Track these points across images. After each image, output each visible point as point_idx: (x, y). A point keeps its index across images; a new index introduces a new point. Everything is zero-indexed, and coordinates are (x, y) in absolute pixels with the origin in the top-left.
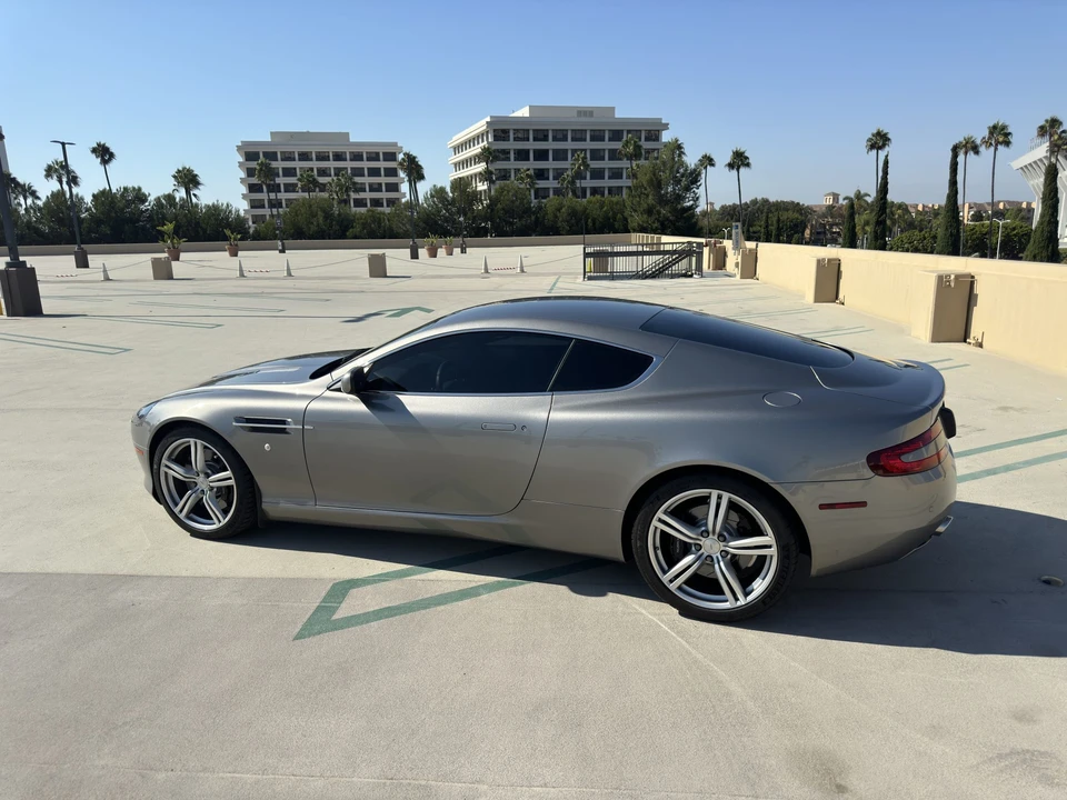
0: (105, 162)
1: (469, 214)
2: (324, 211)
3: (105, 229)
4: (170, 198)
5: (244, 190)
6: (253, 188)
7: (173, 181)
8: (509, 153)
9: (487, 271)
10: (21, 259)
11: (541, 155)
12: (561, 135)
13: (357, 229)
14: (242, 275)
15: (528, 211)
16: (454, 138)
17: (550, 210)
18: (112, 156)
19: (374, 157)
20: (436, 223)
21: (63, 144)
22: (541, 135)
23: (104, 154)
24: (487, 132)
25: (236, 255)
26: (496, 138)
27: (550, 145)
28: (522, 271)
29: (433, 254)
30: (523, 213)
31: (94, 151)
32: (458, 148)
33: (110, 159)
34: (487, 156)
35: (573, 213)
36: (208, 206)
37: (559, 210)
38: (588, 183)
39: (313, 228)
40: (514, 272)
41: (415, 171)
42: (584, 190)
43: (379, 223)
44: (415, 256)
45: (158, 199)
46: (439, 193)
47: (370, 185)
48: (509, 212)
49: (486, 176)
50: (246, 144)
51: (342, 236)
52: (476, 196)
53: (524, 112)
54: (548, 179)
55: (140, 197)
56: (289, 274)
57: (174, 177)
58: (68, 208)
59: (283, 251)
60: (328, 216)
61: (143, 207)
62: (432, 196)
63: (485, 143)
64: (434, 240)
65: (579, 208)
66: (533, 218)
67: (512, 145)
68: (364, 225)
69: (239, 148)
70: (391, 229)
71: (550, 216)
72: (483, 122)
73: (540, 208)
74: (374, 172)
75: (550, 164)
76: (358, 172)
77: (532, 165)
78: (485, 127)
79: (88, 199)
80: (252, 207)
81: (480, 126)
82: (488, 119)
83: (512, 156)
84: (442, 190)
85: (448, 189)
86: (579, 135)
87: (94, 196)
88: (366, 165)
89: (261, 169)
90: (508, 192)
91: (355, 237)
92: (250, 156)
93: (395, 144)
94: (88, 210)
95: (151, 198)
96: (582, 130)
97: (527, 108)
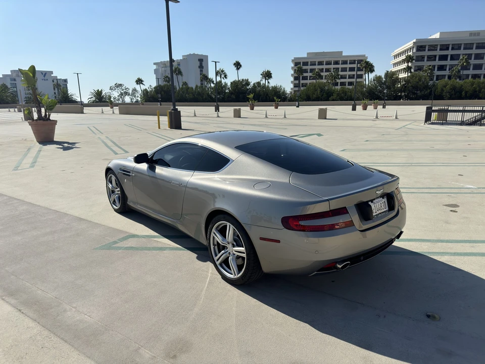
0: (238, 69)
1: (392, 89)
2: (320, 88)
3: (233, 97)
4: (259, 83)
5: (292, 79)
6: (296, 78)
7: (261, 76)
8: (424, 58)
9: (377, 117)
10: (176, 107)
11: (443, 58)
12: (457, 47)
13: (335, 96)
14: (266, 117)
15: (426, 87)
16: (395, 51)
17: (439, 87)
18: (241, 66)
19: (353, 62)
20: (374, 93)
21: (216, 62)
22: (445, 47)
23: (238, 65)
24: (413, 47)
25: (277, 108)
26: (418, 50)
27: (450, 52)
28: (396, 118)
29: (365, 108)
30: (424, 88)
31: (235, 64)
32: (396, 56)
33: (240, 68)
34: (409, 59)
35: (454, 88)
36: (273, 87)
37: (445, 87)
38: (471, 72)
39: (315, 96)
40: (390, 118)
41: (370, 68)
42: (467, 76)
43: (346, 94)
44: (354, 109)
45: (254, 84)
46: (378, 79)
47: (349, 75)
48: (416, 87)
49: (408, 69)
50: (296, 59)
51: (328, 100)
52: (397, 80)
53: (437, 36)
54: (445, 70)
55: (248, 83)
56: (285, 117)
57: (262, 75)
58: (222, 88)
59: (298, 107)
60: (322, 90)
61: (248, 87)
62: (374, 80)
63: (411, 53)
64: (366, 102)
65: (457, 85)
66: (429, 91)
67: (426, 53)
68: (338, 95)
69: (293, 61)
70: (351, 96)
71: (439, 89)
72: (412, 42)
73: (434, 85)
74: (352, 69)
75: (449, 62)
76: (344, 70)
77: (438, 63)
78: (412, 45)
79: (229, 84)
80: (294, 87)
81: (410, 44)
82: (415, 41)
83: (426, 59)
84: (380, 77)
85: (383, 76)
86: (468, 46)
87: (231, 83)
88: (348, 66)
89: (298, 70)
90: (416, 78)
91: (333, 100)
92: (296, 64)
93: (364, 56)
94: (229, 88)
95: (252, 84)
96: (470, 44)
97: (439, 33)
